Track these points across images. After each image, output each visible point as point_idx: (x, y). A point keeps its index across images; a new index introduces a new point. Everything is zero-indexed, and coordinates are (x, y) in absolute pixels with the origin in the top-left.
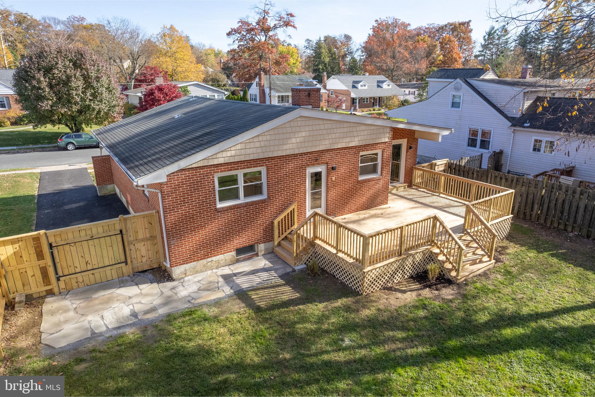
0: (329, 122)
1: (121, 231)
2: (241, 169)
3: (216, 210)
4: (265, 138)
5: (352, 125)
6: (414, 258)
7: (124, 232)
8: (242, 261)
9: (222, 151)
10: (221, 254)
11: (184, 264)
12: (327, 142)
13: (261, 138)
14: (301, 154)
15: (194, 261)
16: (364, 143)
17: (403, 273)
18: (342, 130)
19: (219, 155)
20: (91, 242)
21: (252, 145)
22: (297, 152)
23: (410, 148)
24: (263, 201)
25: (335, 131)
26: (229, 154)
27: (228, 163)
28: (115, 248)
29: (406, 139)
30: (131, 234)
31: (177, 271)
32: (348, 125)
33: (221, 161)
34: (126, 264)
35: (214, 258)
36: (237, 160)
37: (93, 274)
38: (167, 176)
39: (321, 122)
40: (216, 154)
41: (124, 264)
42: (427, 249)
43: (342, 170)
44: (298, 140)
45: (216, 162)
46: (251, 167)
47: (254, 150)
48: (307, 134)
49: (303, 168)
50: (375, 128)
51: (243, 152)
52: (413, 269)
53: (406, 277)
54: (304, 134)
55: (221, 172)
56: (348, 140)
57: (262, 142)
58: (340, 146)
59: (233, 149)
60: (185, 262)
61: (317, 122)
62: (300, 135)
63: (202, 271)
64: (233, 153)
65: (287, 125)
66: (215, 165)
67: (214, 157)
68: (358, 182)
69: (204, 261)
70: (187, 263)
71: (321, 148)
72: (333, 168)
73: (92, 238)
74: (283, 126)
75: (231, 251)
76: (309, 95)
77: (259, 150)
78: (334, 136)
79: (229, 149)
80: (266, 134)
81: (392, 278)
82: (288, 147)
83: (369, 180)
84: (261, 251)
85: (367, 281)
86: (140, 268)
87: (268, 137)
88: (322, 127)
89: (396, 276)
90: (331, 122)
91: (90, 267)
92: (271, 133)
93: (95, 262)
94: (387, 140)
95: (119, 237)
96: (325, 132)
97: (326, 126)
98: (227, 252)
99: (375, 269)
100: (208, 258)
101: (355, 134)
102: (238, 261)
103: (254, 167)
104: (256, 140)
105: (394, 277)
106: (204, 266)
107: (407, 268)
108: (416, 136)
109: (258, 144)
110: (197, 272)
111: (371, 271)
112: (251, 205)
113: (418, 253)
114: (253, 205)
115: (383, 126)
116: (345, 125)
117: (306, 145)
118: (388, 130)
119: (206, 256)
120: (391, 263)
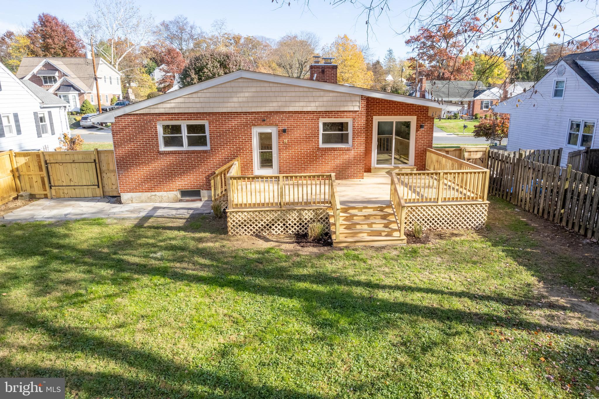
0: (276, 85)
1: (95, 160)
2: (182, 120)
3: (159, 152)
4: (203, 95)
5: (305, 89)
6: (300, 214)
7: (97, 161)
8: (184, 202)
9: (162, 103)
10: (164, 191)
11: (131, 192)
12: (275, 104)
13: (199, 95)
14: (245, 113)
15: (139, 192)
16: (323, 109)
17: (284, 227)
18: (293, 94)
19: (159, 106)
20: (73, 165)
21: (191, 100)
22: (239, 110)
23: (421, 127)
24: (205, 152)
25: (285, 94)
26: (168, 105)
27: (169, 113)
28: (91, 172)
29: (416, 117)
30: (104, 165)
31: (125, 197)
32: (301, 89)
33: (162, 111)
34: (99, 187)
35: (157, 193)
36: (176, 111)
37: (74, 189)
38: (115, 118)
39: (266, 85)
40: (157, 104)
41: (96, 187)
42: (321, 209)
43: (297, 134)
44: (240, 100)
45: (157, 111)
46: (192, 119)
47: (194, 105)
48: (250, 94)
49: (248, 126)
50: (339, 95)
51: (183, 105)
52: (300, 227)
53: (290, 232)
54: (247, 94)
55: (163, 120)
56: (302, 104)
57: (201, 99)
58: (291, 109)
59: (172, 101)
60: (131, 191)
61: (262, 84)
62: (242, 95)
63: (146, 202)
64: (173, 105)
65: (227, 85)
66: (157, 114)
67: (155, 107)
68: (319, 149)
69: (149, 194)
70: (133, 192)
71: (267, 109)
72: (284, 131)
73: (74, 162)
74: (223, 86)
75: (174, 191)
76: (323, 72)
77: (198, 105)
78: (283, 99)
79: (169, 102)
80: (205, 91)
81: (268, 227)
82: (229, 105)
83: (334, 149)
84: (204, 197)
85: (231, 221)
86: (110, 193)
87: (208, 95)
88: (268, 89)
89: (273, 227)
90: (279, 85)
91: (72, 184)
92: (210, 90)
93: (75, 181)
94: (356, 109)
95: (94, 164)
96: (271, 94)
97: (273, 89)
98: (170, 191)
99: (242, 212)
100: (152, 192)
101: (311, 99)
102: (181, 201)
103: (194, 120)
104: (194, 95)
105: (270, 227)
106: (148, 198)
107: (290, 222)
108: (430, 114)
109: (197, 100)
110: (142, 202)
111: (237, 212)
112: (192, 153)
113: (305, 210)
114: (194, 153)
115: (349, 94)
116: (297, 89)
117: (250, 105)
118: (358, 99)
119: (149, 190)
120: (265, 212)
